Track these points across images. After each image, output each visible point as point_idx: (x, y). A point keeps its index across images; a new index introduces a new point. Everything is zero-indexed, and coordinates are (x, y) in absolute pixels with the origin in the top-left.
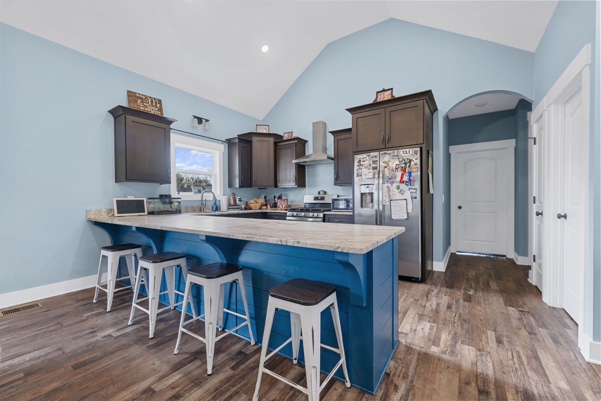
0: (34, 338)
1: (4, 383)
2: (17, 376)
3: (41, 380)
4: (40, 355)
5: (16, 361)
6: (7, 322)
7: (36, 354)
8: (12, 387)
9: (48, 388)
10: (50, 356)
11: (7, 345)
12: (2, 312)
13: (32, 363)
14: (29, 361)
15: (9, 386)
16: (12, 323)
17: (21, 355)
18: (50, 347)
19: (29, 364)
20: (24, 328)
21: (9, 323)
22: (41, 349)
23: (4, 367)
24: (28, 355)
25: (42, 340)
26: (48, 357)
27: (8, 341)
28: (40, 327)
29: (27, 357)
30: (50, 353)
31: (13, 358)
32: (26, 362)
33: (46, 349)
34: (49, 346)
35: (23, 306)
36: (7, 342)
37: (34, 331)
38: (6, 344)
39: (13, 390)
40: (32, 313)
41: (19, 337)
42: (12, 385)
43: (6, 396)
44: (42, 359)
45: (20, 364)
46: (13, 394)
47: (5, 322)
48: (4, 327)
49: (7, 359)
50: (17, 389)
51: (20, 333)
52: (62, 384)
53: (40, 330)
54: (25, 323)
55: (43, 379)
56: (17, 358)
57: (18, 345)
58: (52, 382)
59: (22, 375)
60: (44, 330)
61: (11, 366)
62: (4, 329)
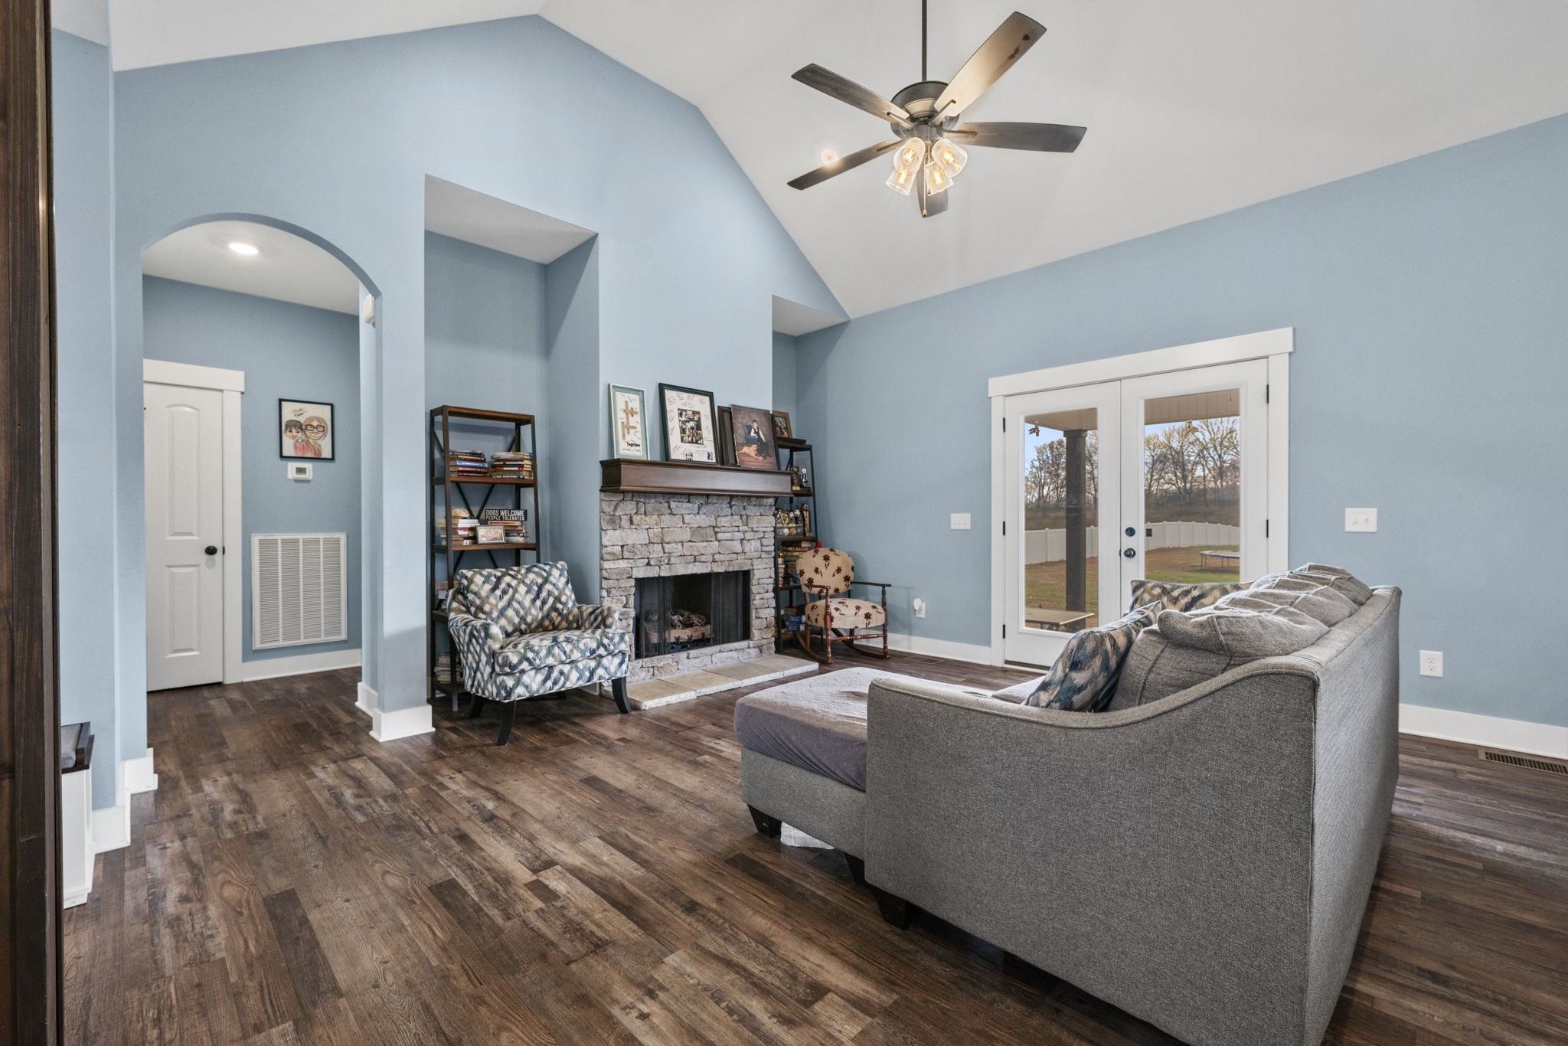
0: (1529, 824)
1: (1447, 859)
2: (1470, 863)
3: (1509, 895)
4: (1527, 857)
5: (1479, 840)
6: (1491, 773)
7: (1521, 851)
8: (1456, 873)
9: (1518, 915)
10: (1548, 871)
11: (1472, 809)
12: (1486, 753)
13: (1506, 860)
14: (1501, 854)
15: (1452, 868)
16: (1497, 778)
17: (1492, 838)
18: (1554, 856)
19: (1498, 859)
20: (1515, 797)
21: (1490, 777)
22: (1535, 848)
23: (1454, 837)
24: (1504, 844)
25: (1544, 836)
26: (1543, 869)
27: (1477, 803)
28: (1553, 811)
29: (1500, 847)
30: (1551, 865)
31: (1474, 834)
32: (1496, 852)
33: (1546, 854)
34: (1556, 853)
35: (1532, 759)
36: (1475, 805)
37: (1533, 813)
38: (1472, 806)
39: (1456, 877)
40: (1546, 779)
41: (1500, 807)
42: (1458, 869)
43: (1441, 878)
44: (1529, 865)
45: (1484, 849)
46: (1453, 882)
47: (1484, 771)
48: (1480, 778)
49: (1464, 828)
50: (1463, 881)
51: (1506, 802)
52: (1549, 928)
53: (1549, 817)
54: (1522, 790)
55: (1516, 896)
56: (1482, 838)
57: (1493, 819)
58: (1531, 910)
59: (1480, 866)
60: (1558, 821)
61: (1466, 843)
62: (1478, 782)
